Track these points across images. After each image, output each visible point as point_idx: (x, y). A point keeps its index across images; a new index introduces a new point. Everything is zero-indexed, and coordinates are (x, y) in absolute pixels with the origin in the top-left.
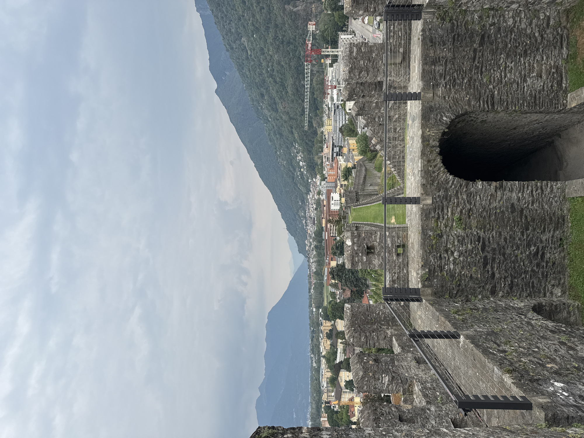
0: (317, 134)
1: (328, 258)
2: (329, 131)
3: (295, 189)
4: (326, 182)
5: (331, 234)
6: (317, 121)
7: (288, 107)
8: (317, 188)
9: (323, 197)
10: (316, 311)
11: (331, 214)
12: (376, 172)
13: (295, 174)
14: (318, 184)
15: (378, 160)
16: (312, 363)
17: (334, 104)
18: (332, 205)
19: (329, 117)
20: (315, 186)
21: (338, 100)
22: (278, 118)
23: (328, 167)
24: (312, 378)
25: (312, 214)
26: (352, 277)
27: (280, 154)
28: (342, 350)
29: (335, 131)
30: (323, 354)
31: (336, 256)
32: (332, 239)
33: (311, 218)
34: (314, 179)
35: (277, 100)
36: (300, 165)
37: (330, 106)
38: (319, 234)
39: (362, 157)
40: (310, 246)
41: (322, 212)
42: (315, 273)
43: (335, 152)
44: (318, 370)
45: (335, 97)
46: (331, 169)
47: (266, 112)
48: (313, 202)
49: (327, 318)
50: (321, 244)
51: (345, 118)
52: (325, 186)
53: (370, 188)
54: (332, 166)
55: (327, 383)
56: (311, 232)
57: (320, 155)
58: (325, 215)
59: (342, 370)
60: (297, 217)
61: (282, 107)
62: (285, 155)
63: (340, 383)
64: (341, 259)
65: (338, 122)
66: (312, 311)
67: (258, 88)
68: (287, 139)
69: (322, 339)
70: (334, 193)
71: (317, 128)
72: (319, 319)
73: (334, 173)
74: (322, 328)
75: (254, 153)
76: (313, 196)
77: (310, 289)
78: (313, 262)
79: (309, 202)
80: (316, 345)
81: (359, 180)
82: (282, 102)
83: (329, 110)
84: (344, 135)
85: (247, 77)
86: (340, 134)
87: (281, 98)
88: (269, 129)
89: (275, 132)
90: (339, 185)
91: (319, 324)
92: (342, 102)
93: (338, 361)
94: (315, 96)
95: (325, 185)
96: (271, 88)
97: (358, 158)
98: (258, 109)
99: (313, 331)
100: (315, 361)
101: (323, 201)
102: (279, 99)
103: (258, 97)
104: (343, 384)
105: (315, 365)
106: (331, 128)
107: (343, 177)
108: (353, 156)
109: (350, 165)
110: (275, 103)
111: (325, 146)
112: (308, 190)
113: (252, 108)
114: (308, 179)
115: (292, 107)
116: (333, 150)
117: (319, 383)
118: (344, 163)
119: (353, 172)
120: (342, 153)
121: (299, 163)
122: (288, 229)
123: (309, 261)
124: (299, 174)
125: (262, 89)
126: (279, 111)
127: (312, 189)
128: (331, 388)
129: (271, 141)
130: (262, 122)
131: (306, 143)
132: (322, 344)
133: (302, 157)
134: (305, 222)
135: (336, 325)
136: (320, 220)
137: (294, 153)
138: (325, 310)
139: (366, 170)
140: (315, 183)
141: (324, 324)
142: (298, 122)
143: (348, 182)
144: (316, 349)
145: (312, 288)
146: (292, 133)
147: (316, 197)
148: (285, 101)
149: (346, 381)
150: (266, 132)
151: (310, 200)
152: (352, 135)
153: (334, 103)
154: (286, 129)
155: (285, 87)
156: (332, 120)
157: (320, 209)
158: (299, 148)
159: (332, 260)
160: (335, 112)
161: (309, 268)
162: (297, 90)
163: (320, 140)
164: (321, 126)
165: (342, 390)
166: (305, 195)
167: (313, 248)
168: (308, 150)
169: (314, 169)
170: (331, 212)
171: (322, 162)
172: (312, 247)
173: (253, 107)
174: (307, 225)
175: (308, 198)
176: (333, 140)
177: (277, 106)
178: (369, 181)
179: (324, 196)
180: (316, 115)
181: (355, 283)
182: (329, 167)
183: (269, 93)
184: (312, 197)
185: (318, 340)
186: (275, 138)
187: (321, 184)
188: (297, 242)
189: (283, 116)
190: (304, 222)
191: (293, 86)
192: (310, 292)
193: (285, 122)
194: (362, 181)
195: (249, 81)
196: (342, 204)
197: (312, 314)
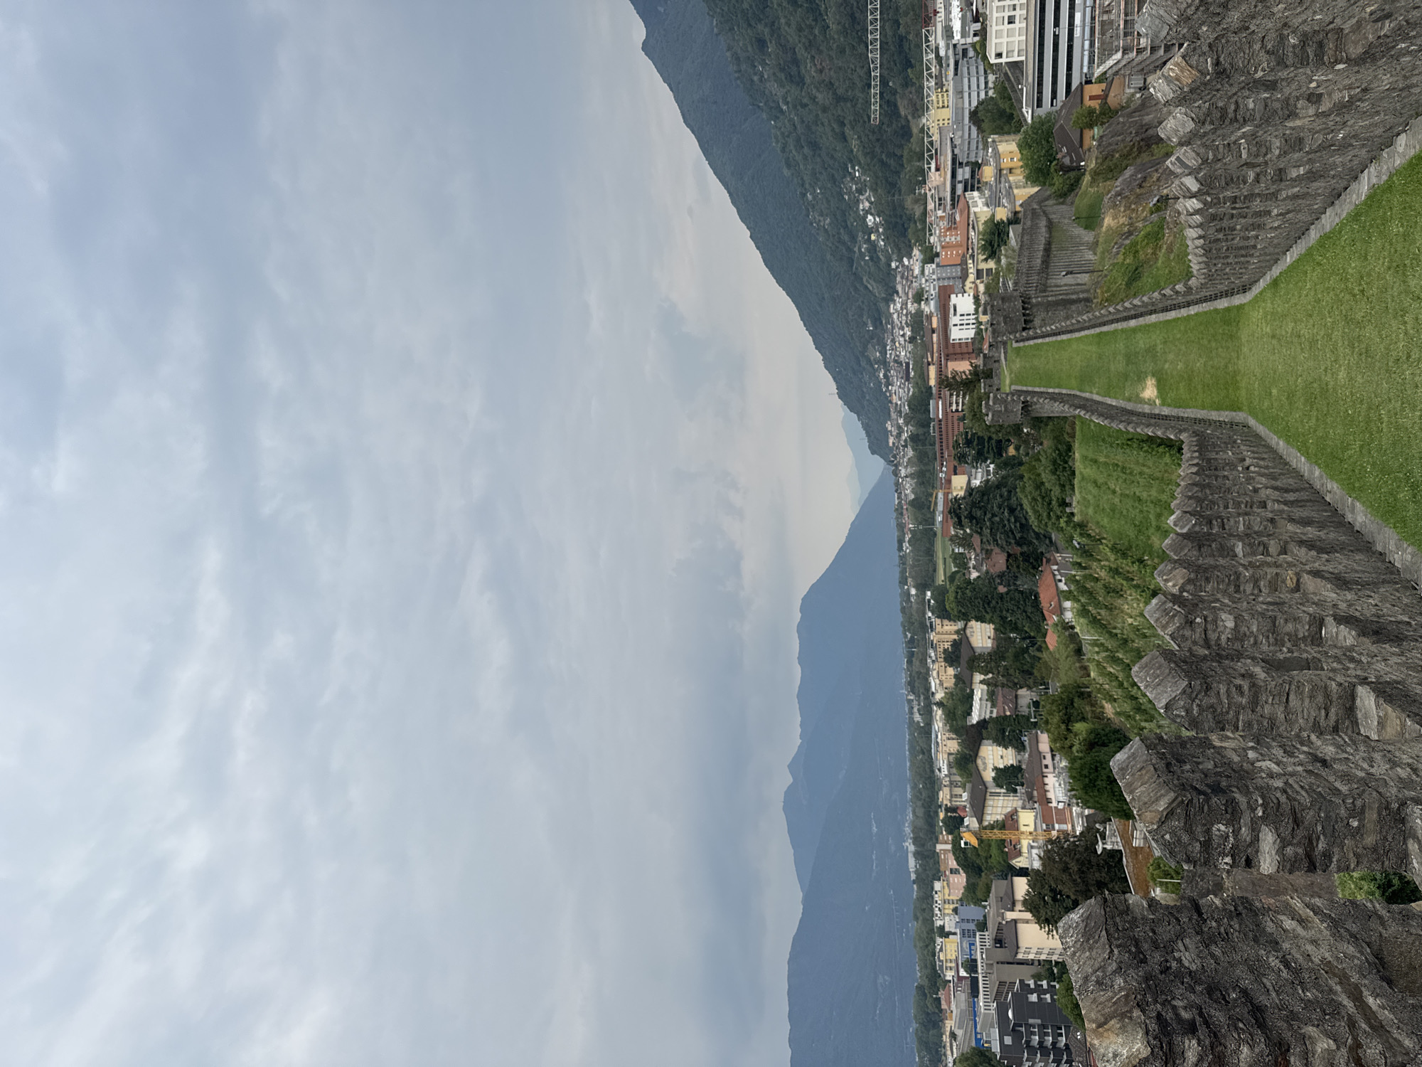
0: (911, 136)
1: (944, 469)
2: (941, 122)
3: (856, 289)
4: (938, 265)
5: (951, 404)
6: (911, 100)
7: (830, 69)
8: (914, 284)
9: (930, 308)
10: (916, 595)
11: (951, 350)
12: (1078, 231)
13: (856, 249)
14: (917, 272)
15: (1086, 193)
16: (911, 713)
17: (955, 46)
18: (953, 329)
19: (940, 85)
20: (907, 279)
21: (963, 36)
22: (805, 101)
23: (941, 223)
24: (912, 749)
25: (903, 354)
26: (1009, 520)
27: (814, 198)
28: (985, 692)
29: (958, 120)
30: (939, 696)
31: (967, 463)
32: (955, 418)
33: (901, 363)
34: (906, 261)
35: (801, 52)
36: (867, 225)
37: (942, 53)
38: (920, 404)
39: (1036, 189)
40: (899, 435)
41: (927, 347)
42: (913, 503)
43: (960, 182)
44: (926, 731)
45: (957, 25)
46: (949, 229)
47: (773, 87)
48: (904, 322)
49: (944, 614)
50: (925, 430)
51: (986, 83)
52: (934, 277)
53: (1062, 281)
54: (952, 219)
55: (950, 766)
56: (900, 399)
57: (920, 194)
58: (936, 355)
59: (985, 742)
60: (863, 363)
61: (813, 69)
62: (828, 201)
63: (982, 772)
64: (980, 470)
65: (966, 95)
66: (908, 594)
67: (750, 25)
68: (832, 157)
69: (933, 661)
70: (960, 295)
71: (910, 117)
72: (924, 614)
73: (959, 238)
74: (933, 636)
75: (746, 202)
76: (905, 304)
77: (900, 542)
78: (906, 477)
79: (893, 322)
80: (919, 673)
81: (1030, 258)
82: (813, 57)
83: (941, 66)
84: (983, 131)
86: (974, 130)
87: (810, 45)
88: (783, 134)
89: (798, 140)
90: (972, 270)
91: (926, 628)
92: (977, 39)
93: (975, 718)
94: (902, 30)
95: (933, 273)
96: (783, 21)
97: (1025, 192)
98: (752, 81)
99: (912, 641)
100: (919, 710)
101: (929, 317)
102: (806, 49)
103: (750, 49)
104: (989, 775)
105: (917, 717)
106: (947, 114)
107: (984, 248)
108: (1010, 187)
109: (1002, 214)
110: (796, 62)
111: (933, 166)
112: (890, 291)
113: (738, 82)
114: (889, 260)
115: (840, 68)
116: (954, 175)
117: (930, 762)
118: (985, 209)
119: (1011, 234)
120: (979, 182)
121: (864, 218)
122: (843, 395)
123: (896, 473)
124: (866, 249)
125: (760, 27)
126: (808, 80)
127: (899, 288)
128: (958, 778)
129: (789, 166)
130: (764, 116)
131: (881, 161)
132: (935, 673)
133: (871, 203)
134: (886, 376)
135: (969, 635)
136: (922, 367)
137: (850, 192)
138: (940, 594)
139: (1050, 226)
140: (909, 269)
141: (939, 628)
142: (859, 106)
143: (996, 263)
144: (919, 682)
145: (907, 539)
146: (844, 138)
147: (912, 307)
148: (820, 52)
149: (996, 769)
150: (777, 142)
151: (895, 316)
152: (1006, 128)
153: (954, 42)
154: (828, 129)
155: (821, 14)
156: (951, 93)
157: (921, 339)
158: (863, 178)
159: (956, 474)
160: (956, 69)
161: (896, 491)
162: (853, 17)
163: (918, 149)
164: (920, 113)
165: (986, 788)
166: (882, 305)
167: (906, 440)
168: (887, 181)
169: (904, 232)
170: (950, 347)
171: (925, 213)
172: (903, 438)
173: (738, 78)
174: (888, 384)
175: (892, 311)
176: (953, 147)
177: (802, 68)
178: (1059, 259)
179: (932, 303)
180: (907, 83)
181: (1018, 535)
182: (943, 224)
183: (779, 37)
184: (902, 308)
185: (923, 661)
186: (799, 158)
187: (923, 272)
188: (866, 427)
189: (817, 94)
190: (881, 375)
191: (842, 9)
192: (900, 548)
193: (825, 110)
194: (1039, 261)
195: (726, 9)
196: (981, 323)
197: (908, 600)
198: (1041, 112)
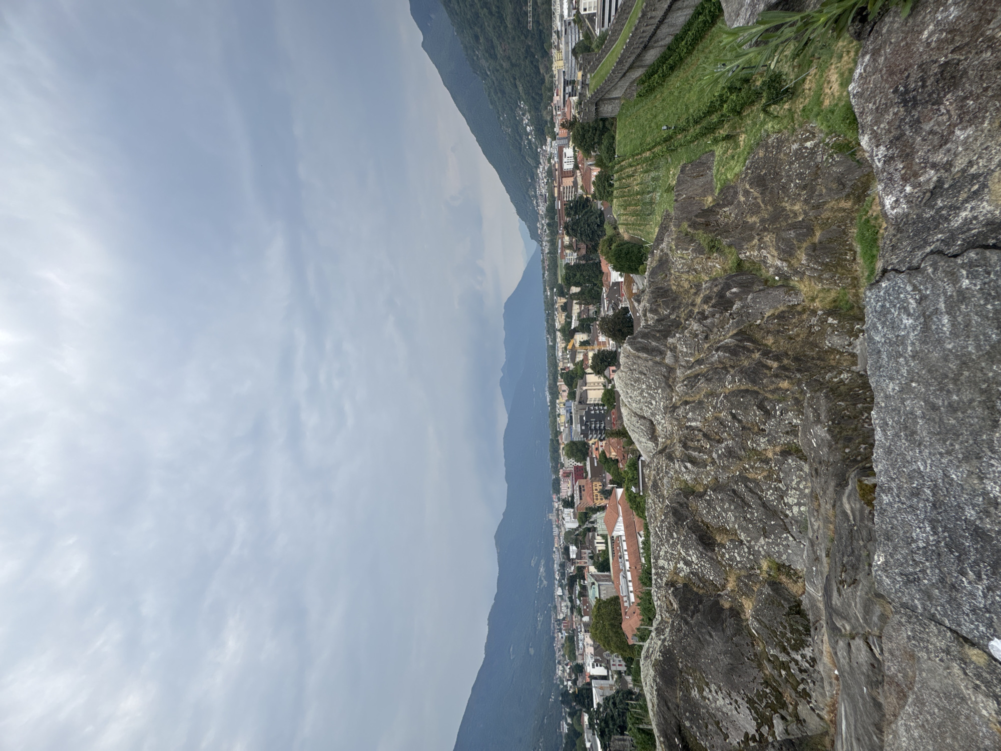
0: (547, 80)
1: (561, 229)
2: (559, 68)
3: (523, 163)
4: (558, 139)
6: (545, 65)
8: (548, 154)
9: (555, 160)
10: (550, 294)
11: (564, 176)
13: (522, 144)
16: (549, 343)
18: (564, 164)
19: (559, 48)
20: (545, 154)
21: (569, 15)
22: (498, 68)
25: (544, 191)
28: (577, 317)
29: (567, 59)
30: (559, 327)
33: (542, 196)
35: (495, 41)
36: (527, 132)
38: (551, 208)
40: (542, 227)
41: (554, 180)
42: (548, 253)
43: (567, 93)
44: (554, 345)
45: (566, 12)
47: (483, 62)
49: (561, 293)
51: (579, 37)
52: (556, 145)
56: (543, 211)
57: (550, 108)
58: (557, 181)
59: (577, 333)
60: (527, 198)
61: (501, 50)
62: (510, 121)
63: (575, 345)
65: (570, 44)
66: (547, 294)
67: (471, 28)
68: (511, 98)
69: (557, 316)
70: (567, 149)
71: (545, 72)
72: (553, 299)
74: (557, 307)
76: (544, 166)
77: (544, 274)
78: (546, 244)
79: (539, 177)
80: (551, 324)
82: (501, 43)
83: (559, 37)
85: (457, 14)
86: (573, 58)
87: (499, 37)
88: (488, 87)
89: (495, 90)
91: (553, 304)
92: (575, 17)
93: (572, 328)
96: (486, 24)
98: (474, 61)
99: (549, 312)
100: (551, 340)
101: (555, 165)
102: (498, 39)
103: (472, 42)
106: (561, 61)
110: (493, 47)
111: (555, 93)
112: (538, 163)
113: (468, 62)
114: (537, 148)
115: (513, 49)
116: (564, 93)
117: (555, 358)
121: (526, 128)
122: (518, 213)
123: (541, 246)
124: (527, 143)
125: (476, 29)
126: (499, 56)
127: (541, 161)
129: (492, 104)
130: (480, 79)
131: (532, 97)
132: (557, 320)
133: (529, 119)
134: (537, 203)
135: (570, 293)
136: (552, 191)
137: (519, 115)
138: (560, 286)
140: (545, 148)
141: (559, 301)
142: (522, 67)
144: (551, 328)
145: (546, 272)
148: (504, 40)
149: (580, 342)
151: (540, 174)
153: (565, 20)
154: (508, 82)
155: (503, 19)
156: (563, 49)
157: (551, 178)
158: (525, 108)
160: (566, 35)
161: (542, 253)
162: (518, 21)
166: (534, 170)
168: (535, 107)
169: (543, 132)
170: (563, 174)
171: (552, 116)
172: (544, 227)
173: (467, 59)
174: (538, 206)
176: (564, 75)
177: (496, 50)
183: (485, 33)
184: (543, 169)
186: (496, 99)
187: (551, 147)
188: (529, 227)
189: (503, 63)
191: (513, 16)
192: (544, 277)
193: (507, 72)
195: (460, 20)
197: (547, 298)
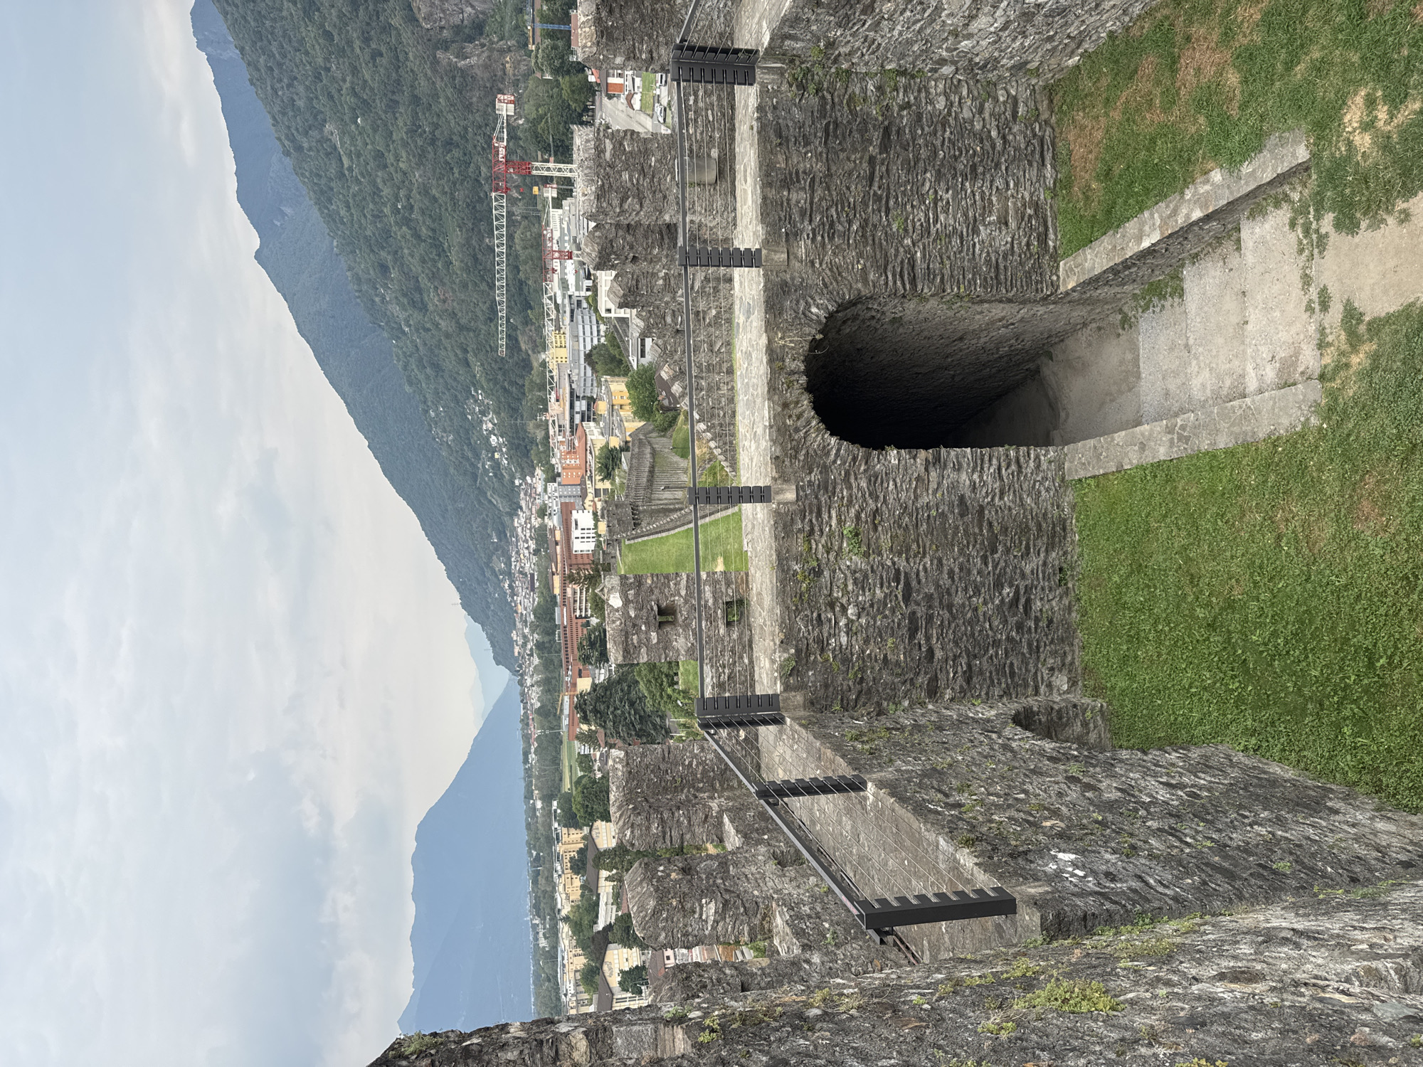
0: (532, 369)
1: (570, 673)
2: (559, 360)
3: (480, 502)
4: (560, 484)
5: (575, 610)
7: (453, 301)
8: (537, 501)
9: (553, 522)
10: (543, 808)
11: (574, 561)
12: (676, 459)
13: (480, 465)
14: (540, 489)
15: (681, 429)
16: (536, 939)
17: (570, 296)
18: (575, 541)
19: (558, 328)
20: (530, 496)
21: (578, 288)
22: (428, 325)
23: (562, 448)
24: (537, 976)
25: (528, 565)
26: (629, 713)
27: (437, 415)
28: (611, 895)
29: (575, 361)
30: (564, 913)
31: (591, 664)
32: (579, 624)
33: (525, 575)
34: (528, 478)
35: (424, 281)
36: (491, 445)
37: (559, 301)
38: (545, 613)
39: (642, 423)
40: (524, 645)
41: (551, 558)
42: (538, 711)
43: (577, 413)
44: (552, 955)
45: (571, 279)
46: (569, 453)
47: (395, 309)
48: (528, 535)
49: (571, 821)
50: (551, 638)
51: (598, 331)
52: (556, 494)
53: (665, 496)
54: (571, 444)
55: (577, 985)
56: (526, 609)
57: (541, 420)
58: (559, 565)
59: (611, 946)
60: (488, 574)
61: (436, 299)
62: (451, 420)
63: (608, 979)
64: (603, 671)
65: (581, 340)
66: (534, 809)
67: (372, 251)
68: (455, 379)
69: (560, 876)
70: (580, 512)
71: (530, 352)
72: (550, 825)
73: (578, 462)
74: (560, 848)
75: (365, 413)
76: (528, 519)
77: (526, 754)
78: (532, 686)
79: (517, 535)
80: (545, 892)
81: (638, 477)
82: (436, 288)
83: (558, 311)
84: (597, 372)
85: (343, 223)
86: (589, 370)
87: (433, 277)
88: (404, 353)
89: (420, 360)
90: (591, 490)
91: (552, 840)
92: (589, 293)
93: (600, 925)
94: (522, 275)
95: (555, 491)
96: (406, 251)
97: (634, 425)
98: (373, 301)
99: (538, 858)
100: (544, 934)
101: (553, 531)
102: (429, 280)
103: (371, 272)
104: (614, 981)
105: (543, 943)
106: (563, 353)
107: (600, 470)
108: (621, 420)
109: (615, 442)
110: (419, 289)
111: (553, 396)
112: (514, 506)
113: (358, 300)
114: (513, 477)
115: (463, 301)
116: (572, 406)
117: (557, 988)
118: (601, 437)
119: (623, 459)
120: (594, 414)
121: (488, 438)
122: (466, 605)
123: (521, 683)
124: (490, 466)
125: (383, 254)
126: (431, 307)
127: (523, 503)
128: (586, 996)
129: (411, 384)
130: (385, 335)
131: (505, 389)
132: (561, 888)
133: (495, 424)
134: (511, 586)
135: (594, 836)
136: (547, 577)
137: (473, 413)
138: (566, 800)
139: (654, 453)
140: (532, 487)
141: (565, 838)
142: (482, 336)
143: (612, 484)
144: (544, 903)
145: (533, 750)
146: (468, 365)
147: (536, 522)
148: (444, 284)
149: (622, 971)
150: (399, 360)
151: (519, 530)
152: (617, 371)
153: (569, 293)
154: (451, 355)
155: (444, 250)
156: (567, 335)
157: (546, 551)
158: (486, 401)
159: (580, 677)
160: (572, 316)
161: (522, 701)
162: (476, 259)
163: (538, 381)
164: (540, 349)
165: (613, 995)
166: (506, 519)
167: (531, 649)
168: (509, 406)
169: (527, 453)
170: (573, 557)
171: (547, 437)
172: (529, 647)
173: (359, 297)
174: (514, 594)
175: (516, 524)
176: (571, 382)
177: (425, 296)
178: (660, 482)
179: (555, 518)
180: (527, 322)
181: (638, 727)
182: (564, 448)
183: (402, 265)
184: (525, 523)
185: (549, 879)
186: (421, 377)
187: (545, 490)
188: (491, 638)
189: (440, 321)
190: (506, 585)
191: (465, 249)
192: (526, 761)
193: (448, 336)
194: (645, 480)
195: (348, 233)
196: (600, 536)
197: (534, 815)
198: (645, 361)
